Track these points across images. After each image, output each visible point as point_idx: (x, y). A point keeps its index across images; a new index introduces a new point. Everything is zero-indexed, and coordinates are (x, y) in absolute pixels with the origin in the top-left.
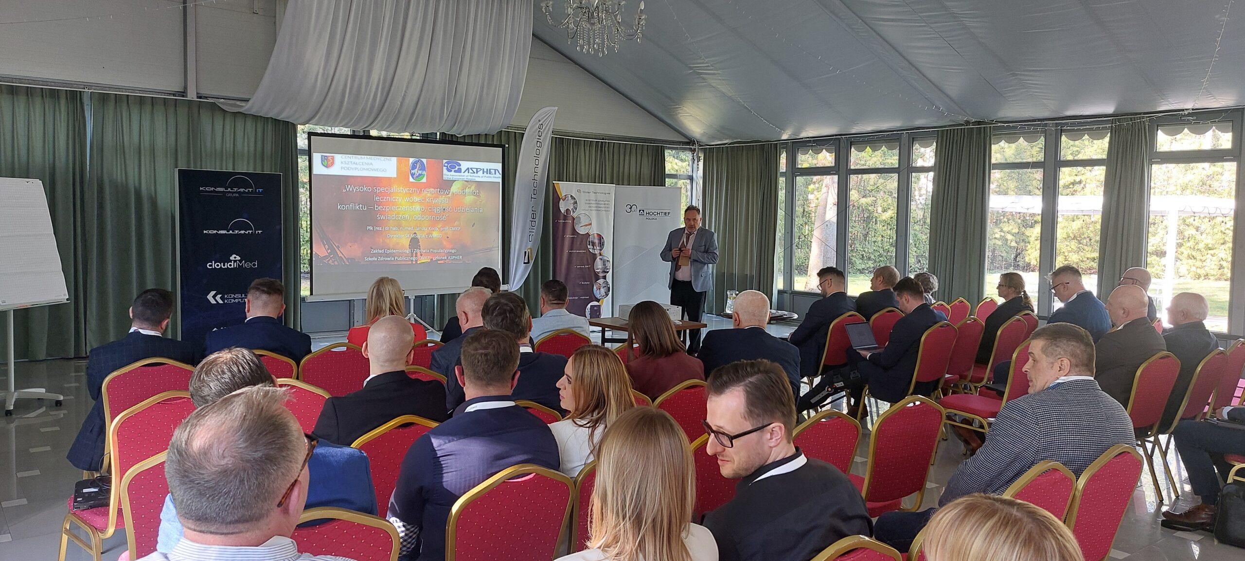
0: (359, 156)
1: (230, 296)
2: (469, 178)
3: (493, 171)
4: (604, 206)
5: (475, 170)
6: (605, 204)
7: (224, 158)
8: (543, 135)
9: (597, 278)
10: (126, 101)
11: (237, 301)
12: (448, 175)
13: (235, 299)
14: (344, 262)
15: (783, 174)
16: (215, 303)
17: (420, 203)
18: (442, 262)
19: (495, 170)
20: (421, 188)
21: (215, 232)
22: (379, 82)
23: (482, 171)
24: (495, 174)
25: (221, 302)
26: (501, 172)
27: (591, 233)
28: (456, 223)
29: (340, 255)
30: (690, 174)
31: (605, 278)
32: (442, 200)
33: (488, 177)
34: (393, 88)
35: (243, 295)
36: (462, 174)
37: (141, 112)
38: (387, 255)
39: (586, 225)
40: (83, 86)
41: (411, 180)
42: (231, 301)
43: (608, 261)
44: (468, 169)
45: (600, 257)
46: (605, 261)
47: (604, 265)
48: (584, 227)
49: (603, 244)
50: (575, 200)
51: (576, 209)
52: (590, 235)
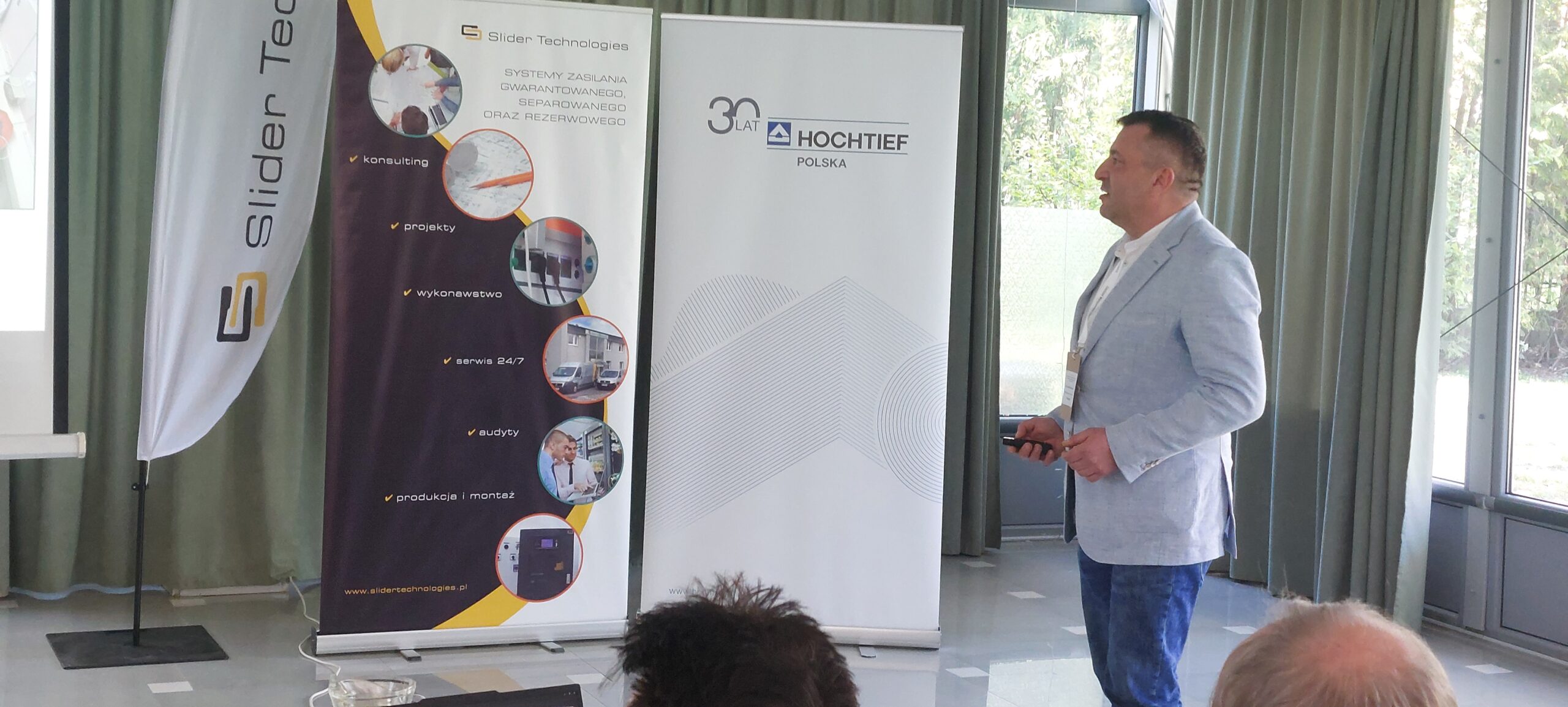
4: (597, 99)
6: (599, 93)
9: (560, 413)
27: (530, 213)
31: (596, 411)
39: (505, 183)
43: (614, 338)
45: (575, 321)
46: (603, 339)
47: (595, 358)
48: (492, 189)
49: (590, 264)
50: (449, 71)
51: (455, 108)
52: (524, 226)
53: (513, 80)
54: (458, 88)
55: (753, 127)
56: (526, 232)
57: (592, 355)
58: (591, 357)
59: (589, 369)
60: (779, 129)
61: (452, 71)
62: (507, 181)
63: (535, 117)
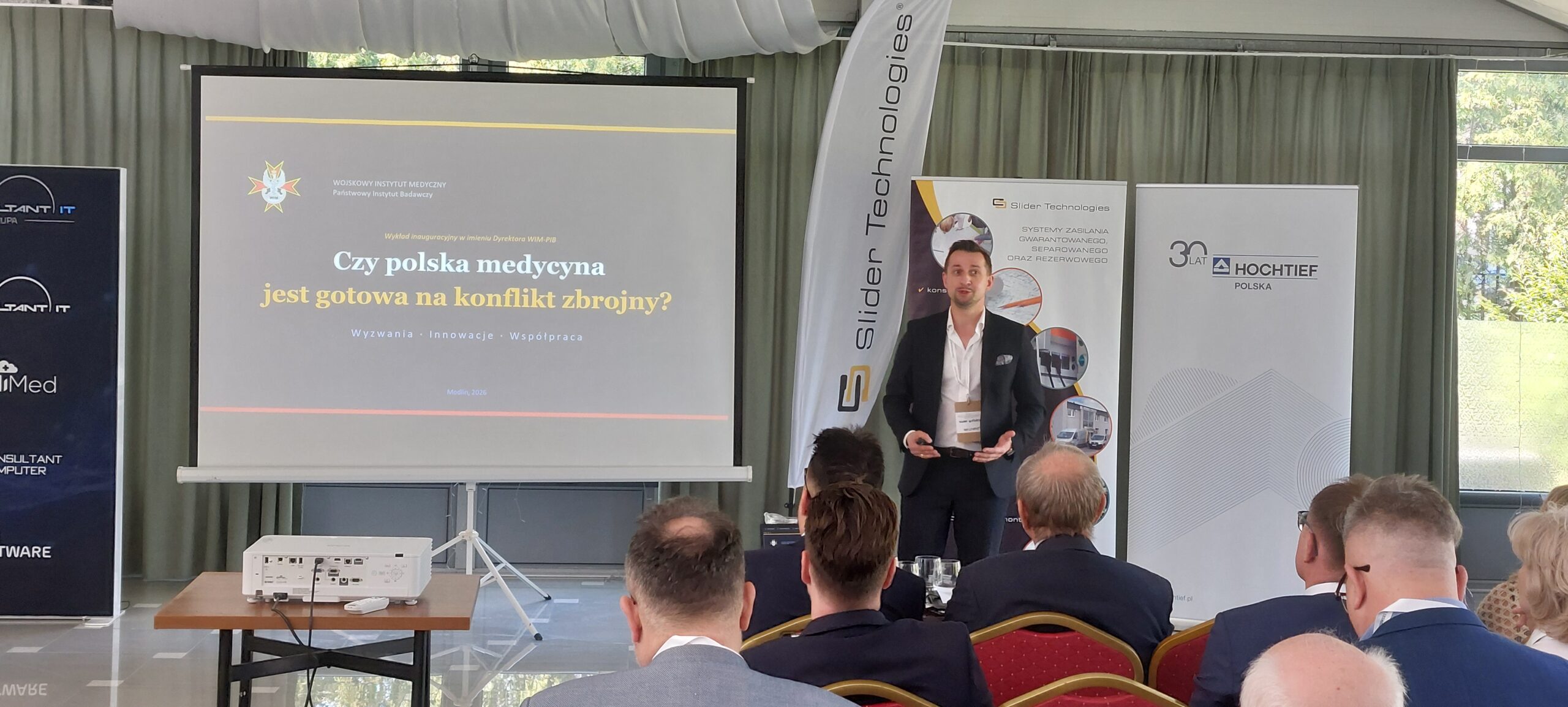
6: (1088, 241)
8: (915, 44)
27: (1039, 324)
35: (22, 457)
39: (1022, 304)
43: (1101, 412)
45: (1071, 400)
46: (1091, 413)
47: (1086, 426)
48: (1013, 308)
49: (1083, 360)
50: (984, 230)
52: (1035, 334)
53: (1027, 234)
54: (990, 241)
55: (1202, 263)
56: (1037, 337)
57: (1085, 424)
58: (1084, 426)
59: (1083, 433)
60: (1222, 263)
61: (986, 229)
62: (1024, 303)
63: (1045, 259)
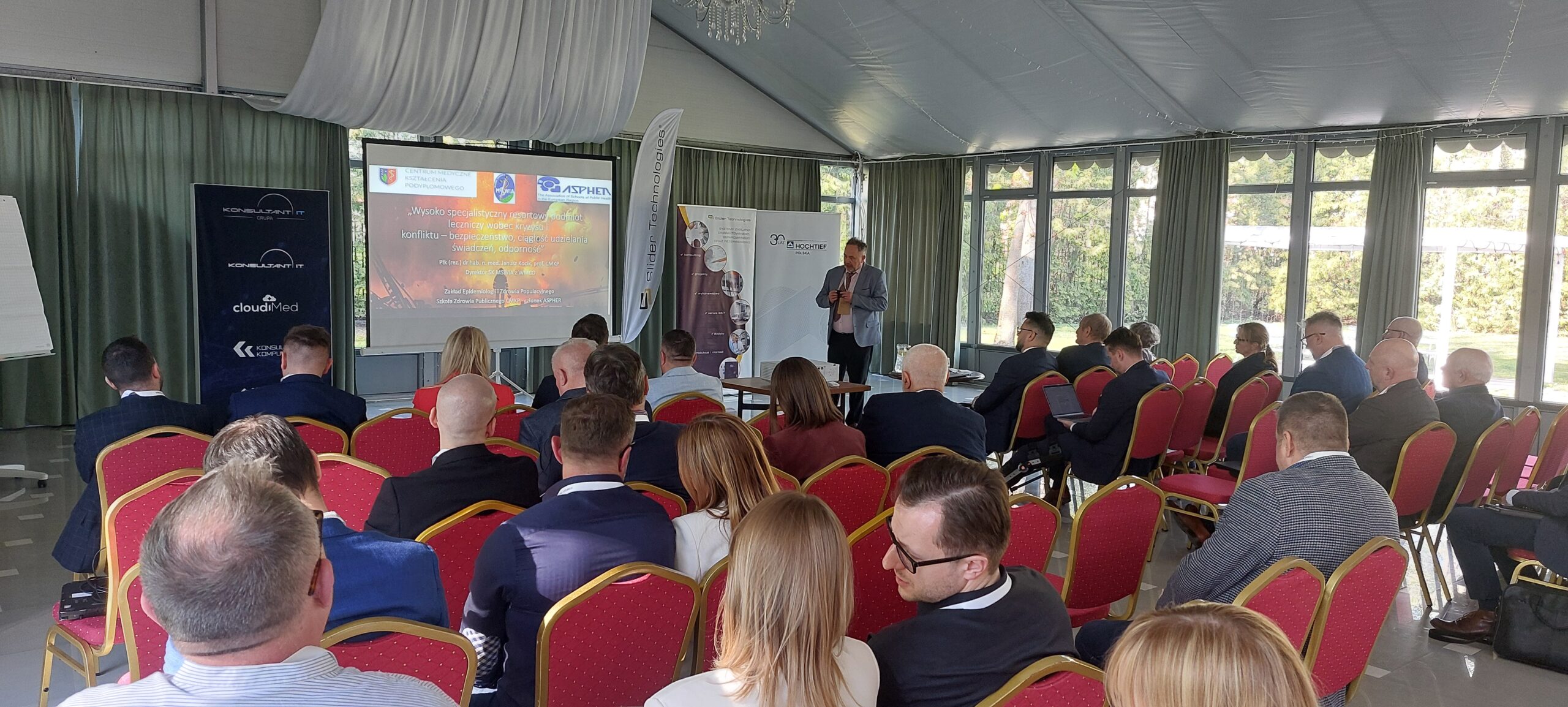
0: (429, 170)
1: (264, 348)
2: (570, 198)
3: (601, 191)
4: (743, 236)
5: (578, 189)
6: (743, 234)
7: (255, 171)
8: (665, 145)
9: (734, 328)
10: (126, 94)
11: (272, 354)
12: (542, 195)
13: (269, 351)
14: (410, 305)
15: (968, 198)
16: (244, 356)
17: (508, 231)
18: (536, 306)
19: (604, 189)
20: (509, 210)
21: (243, 265)
22: (454, 74)
23: (586, 190)
24: (604, 194)
25: (251, 355)
26: (611, 192)
27: (726, 270)
28: (554, 257)
29: (405, 296)
30: (852, 196)
31: (743, 327)
32: (536, 227)
33: (594, 198)
34: (472, 82)
35: (280, 346)
36: (561, 193)
37: (145, 112)
38: (467, 297)
39: (719, 261)
40: (69, 76)
41: (496, 200)
42: (264, 354)
43: (747, 306)
44: (569, 187)
45: (737, 301)
46: (744, 306)
48: (717, 263)
49: (741, 284)
50: (705, 228)
51: (707, 240)
52: (724, 273)
53: (721, 231)
54: (708, 233)
55: (783, 243)
56: (725, 275)
58: (741, 312)
60: (790, 243)
63: (727, 241)
